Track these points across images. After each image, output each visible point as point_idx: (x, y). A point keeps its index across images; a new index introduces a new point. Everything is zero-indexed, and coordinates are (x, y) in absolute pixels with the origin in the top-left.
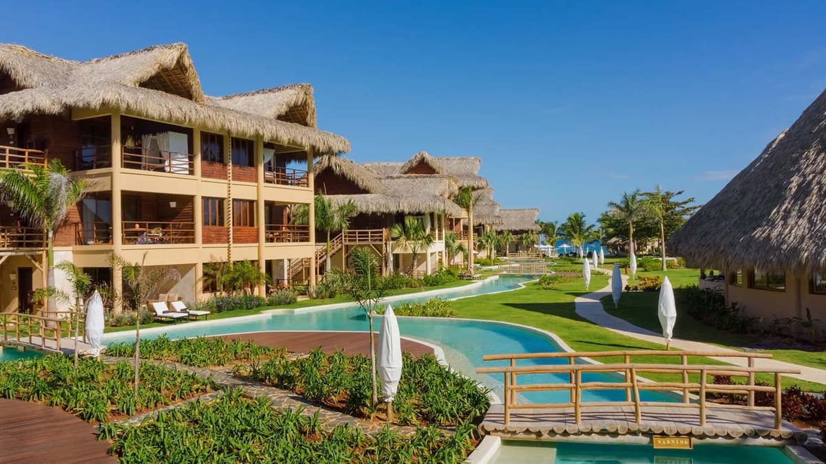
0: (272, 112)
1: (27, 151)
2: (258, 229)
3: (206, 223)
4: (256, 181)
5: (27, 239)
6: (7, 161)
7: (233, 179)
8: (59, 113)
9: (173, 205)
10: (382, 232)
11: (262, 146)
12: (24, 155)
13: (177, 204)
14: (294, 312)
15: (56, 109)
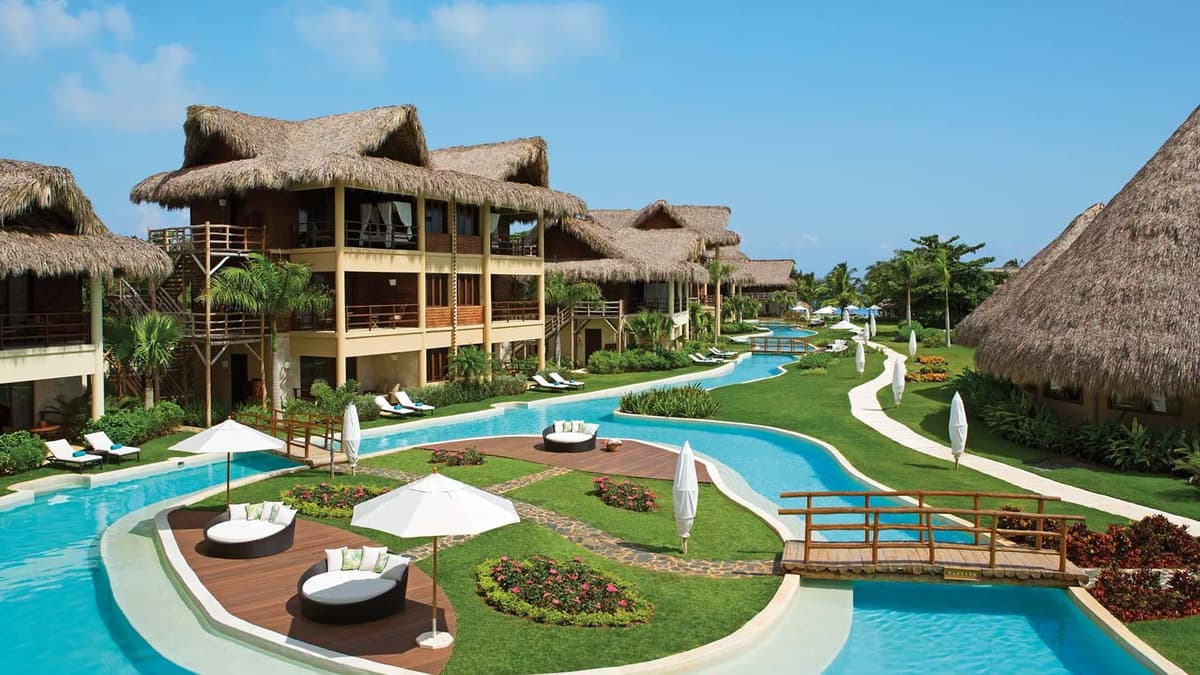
0: (497, 174)
1: (246, 229)
2: (484, 308)
3: (429, 303)
4: (482, 252)
5: (246, 326)
6: (227, 242)
7: (458, 252)
8: (282, 189)
9: (393, 282)
10: (618, 305)
11: (489, 210)
12: (243, 233)
13: (397, 282)
14: (526, 406)
15: (278, 184)
